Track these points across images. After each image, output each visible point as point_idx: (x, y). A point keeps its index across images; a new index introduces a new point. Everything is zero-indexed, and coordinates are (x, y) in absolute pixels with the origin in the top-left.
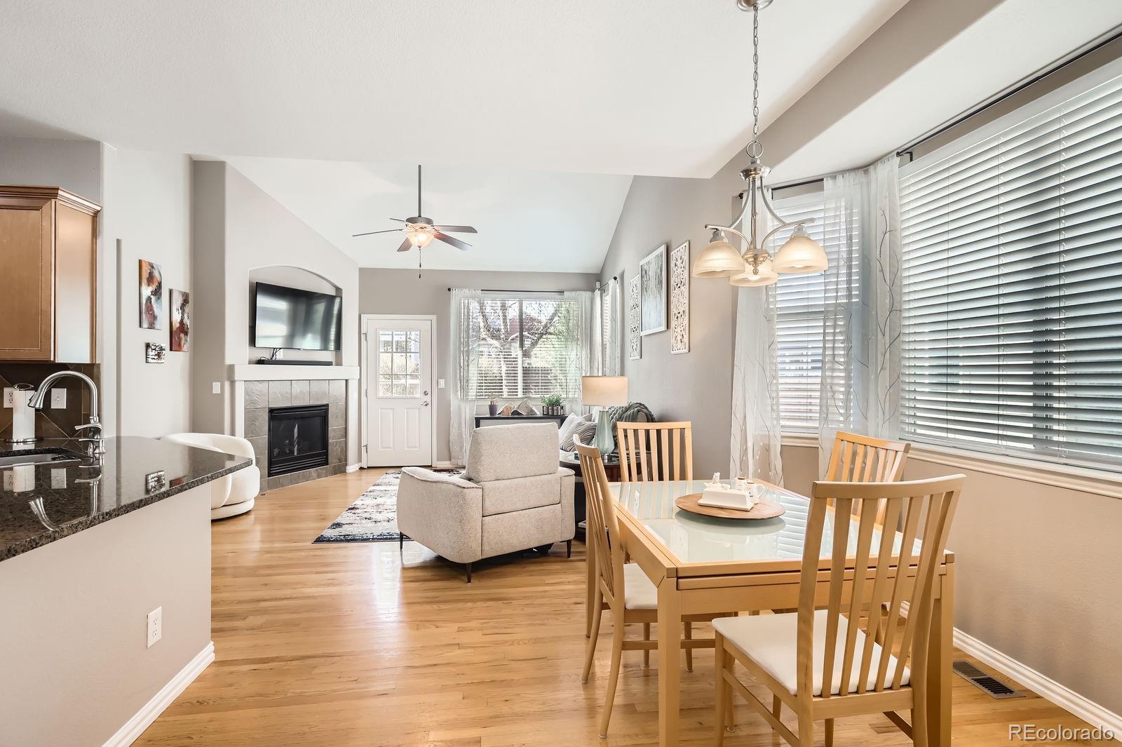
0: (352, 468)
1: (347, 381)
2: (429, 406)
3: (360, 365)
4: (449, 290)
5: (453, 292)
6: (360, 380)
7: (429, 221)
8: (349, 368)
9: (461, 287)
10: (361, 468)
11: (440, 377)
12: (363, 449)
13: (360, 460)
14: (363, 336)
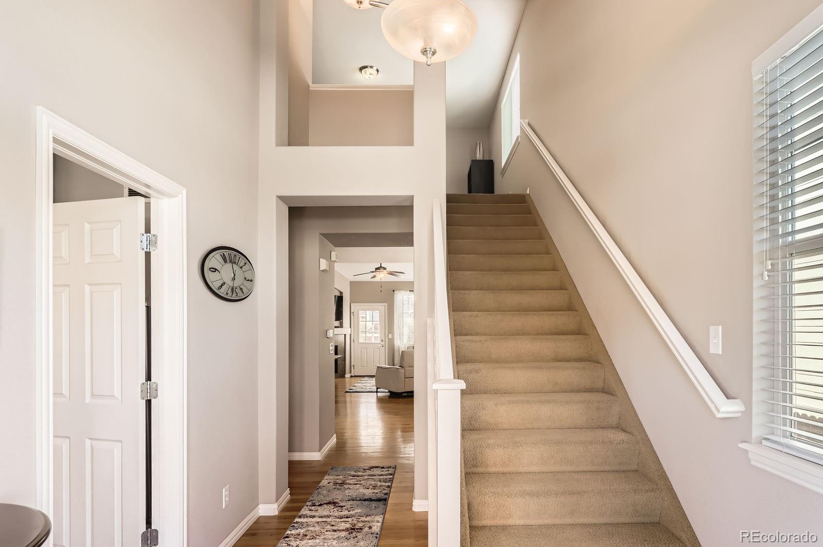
0: (348, 375)
1: (345, 335)
2: (384, 347)
3: (351, 327)
4: (394, 291)
5: (396, 292)
6: (351, 335)
7: (385, 269)
8: (346, 330)
9: (400, 289)
10: (351, 376)
11: (389, 333)
12: (352, 367)
13: (351, 372)
14: (352, 314)
